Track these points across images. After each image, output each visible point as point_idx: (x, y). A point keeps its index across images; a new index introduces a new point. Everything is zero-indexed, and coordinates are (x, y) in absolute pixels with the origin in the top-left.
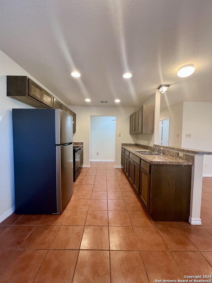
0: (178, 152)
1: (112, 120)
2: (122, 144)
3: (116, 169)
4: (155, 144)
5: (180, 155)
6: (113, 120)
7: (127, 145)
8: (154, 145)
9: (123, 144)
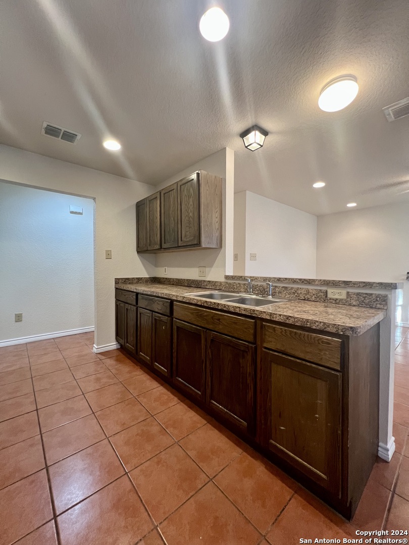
0: (324, 288)
1: (72, 212)
2: (117, 281)
3: (99, 356)
4: (227, 274)
5: (330, 295)
6: (75, 213)
7: (130, 283)
8: (227, 277)
9: (120, 280)
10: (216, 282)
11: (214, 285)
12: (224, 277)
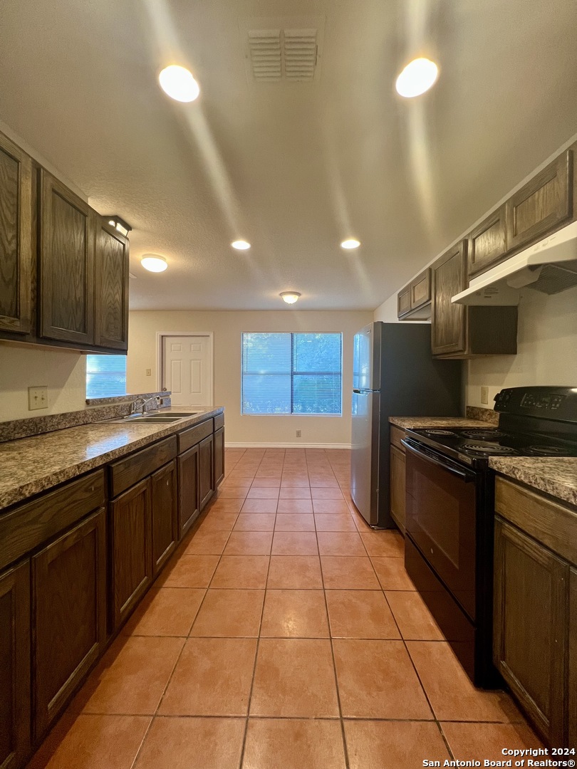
12: (85, 402)
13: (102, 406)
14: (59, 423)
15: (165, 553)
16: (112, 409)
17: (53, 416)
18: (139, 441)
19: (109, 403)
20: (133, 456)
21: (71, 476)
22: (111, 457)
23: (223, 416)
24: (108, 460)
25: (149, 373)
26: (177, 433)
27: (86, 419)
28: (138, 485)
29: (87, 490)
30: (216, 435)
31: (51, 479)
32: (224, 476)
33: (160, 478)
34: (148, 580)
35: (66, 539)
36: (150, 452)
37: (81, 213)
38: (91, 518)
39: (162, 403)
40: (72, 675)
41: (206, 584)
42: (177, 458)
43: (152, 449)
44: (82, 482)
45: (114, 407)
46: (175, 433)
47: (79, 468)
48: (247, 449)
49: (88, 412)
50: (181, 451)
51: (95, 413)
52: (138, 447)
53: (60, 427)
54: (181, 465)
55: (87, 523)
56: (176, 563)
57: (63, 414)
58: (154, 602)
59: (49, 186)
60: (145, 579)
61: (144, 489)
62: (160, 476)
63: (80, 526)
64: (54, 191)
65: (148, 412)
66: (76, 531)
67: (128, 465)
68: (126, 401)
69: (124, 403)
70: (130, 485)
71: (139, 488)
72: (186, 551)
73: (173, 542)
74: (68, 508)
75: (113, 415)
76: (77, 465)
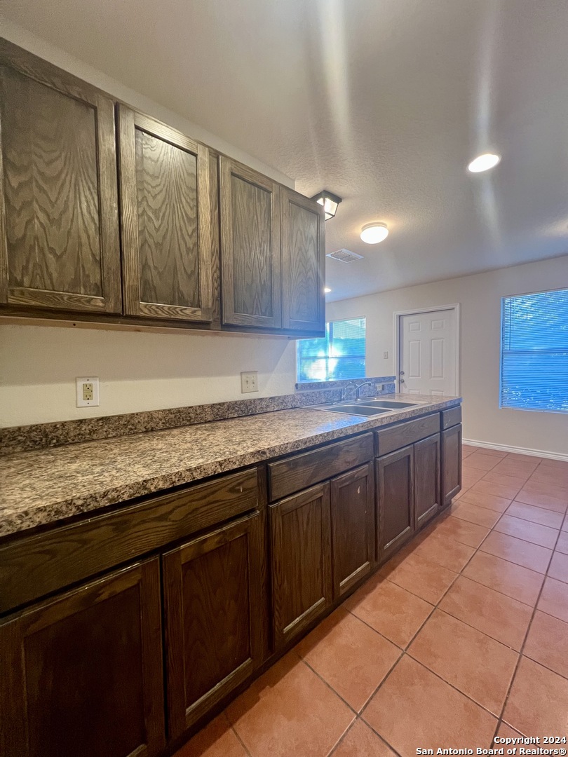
10: (285, 397)
11: (282, 403)
12: (294, 387)
13: (312, 391)
14: (267, 406)
15: (354, 574)
16: (323, 394)
17: (261, 399)
18: (312, 438)
19: (319, 388)
20: (302, 455)
21: (210, 473)
22: (268, 455)
23: (460, 409)
24: (263, 459)
25: (386, 356)
26: (375, 430)
27: (294, 403)
28: (311, 489)
29: (232, 490)
30: (445, 436)
31: (183, 475)
32: (460, 488)
33: (347, 483)
34: (325, 602)
35: (205, 540)
36: (330, 452)
37: (265, 190)
38: (239, 522)
39: (383, 389)
40: (218, 686)
41: (404, 643)
42: (375, 462)
43: (332, 448)
44: (227, 481)
45: (324, 392)
46: (372, 430)
47: (221, 465)
48: (509, 454)
49: (296, 397)
50: (381, 452)
51: (304, 398)
52: (308, 445)
53: (268, 410)
54: (382, 471)
55: (235, 527)
56: (375, 587)
57: (271, 398)
58: (336, 629)
59: (227, 171)
60: (320, 601)
61: (320, 495)
62: (345, 481)
63: (224, 528)
64: (233, 174)
65: (362, 399)
66: (219, 534)
67: (295, 465)
68: (338, 386)
69: (335, 389)
70: (295, 490)
71: (312, 494)
72: (390, 576)
73: (367, 563)
74: (205, 508)
75: (324, 401)
76: (219, 462)
